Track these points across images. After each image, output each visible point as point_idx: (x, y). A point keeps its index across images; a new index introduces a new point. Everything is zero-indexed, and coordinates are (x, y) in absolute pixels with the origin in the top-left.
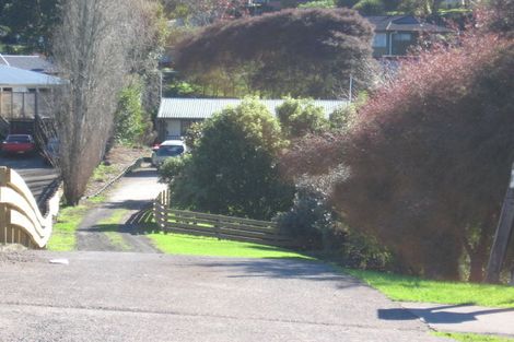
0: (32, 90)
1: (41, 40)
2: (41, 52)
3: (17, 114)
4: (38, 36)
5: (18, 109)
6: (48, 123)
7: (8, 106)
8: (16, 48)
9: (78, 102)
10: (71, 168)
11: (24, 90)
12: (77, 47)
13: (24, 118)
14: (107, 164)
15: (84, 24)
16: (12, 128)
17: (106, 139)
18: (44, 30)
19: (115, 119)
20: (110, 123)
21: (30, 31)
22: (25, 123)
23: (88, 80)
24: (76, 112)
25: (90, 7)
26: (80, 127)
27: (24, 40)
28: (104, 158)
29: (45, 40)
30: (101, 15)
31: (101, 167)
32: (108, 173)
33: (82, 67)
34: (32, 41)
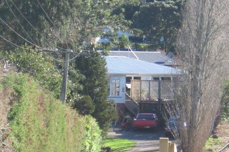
0: (156, 79)
1: (162, 39)
2: (162, 49)
3: (144, 97)
4: (160, 36)
5: (146, 93)
6: (172, 104)
7: (137, 91)
8: (142, 45)
9: (195, 89)
10: (189, 140)
11: (150, 78)
12: (195, 45)
13: (150, 101)
14: (215, 137)
15: (201, 27)
16: (140, 108)
17: (215, 118)
18: (165, 31)
19: (221, 102)
20: (218, 105)
21: (154, 33)
22: (150, 104)
23: (203, 71)
24: (193, 96)
25: (205, 14)
26: (196, 108)
27: (148, 39)
28: (213, 133)
29: (165, 40)
30: (214, 20)
31: (211, 139)
32: (216, 144)
33: (198, 60)
34: (155, 40)
